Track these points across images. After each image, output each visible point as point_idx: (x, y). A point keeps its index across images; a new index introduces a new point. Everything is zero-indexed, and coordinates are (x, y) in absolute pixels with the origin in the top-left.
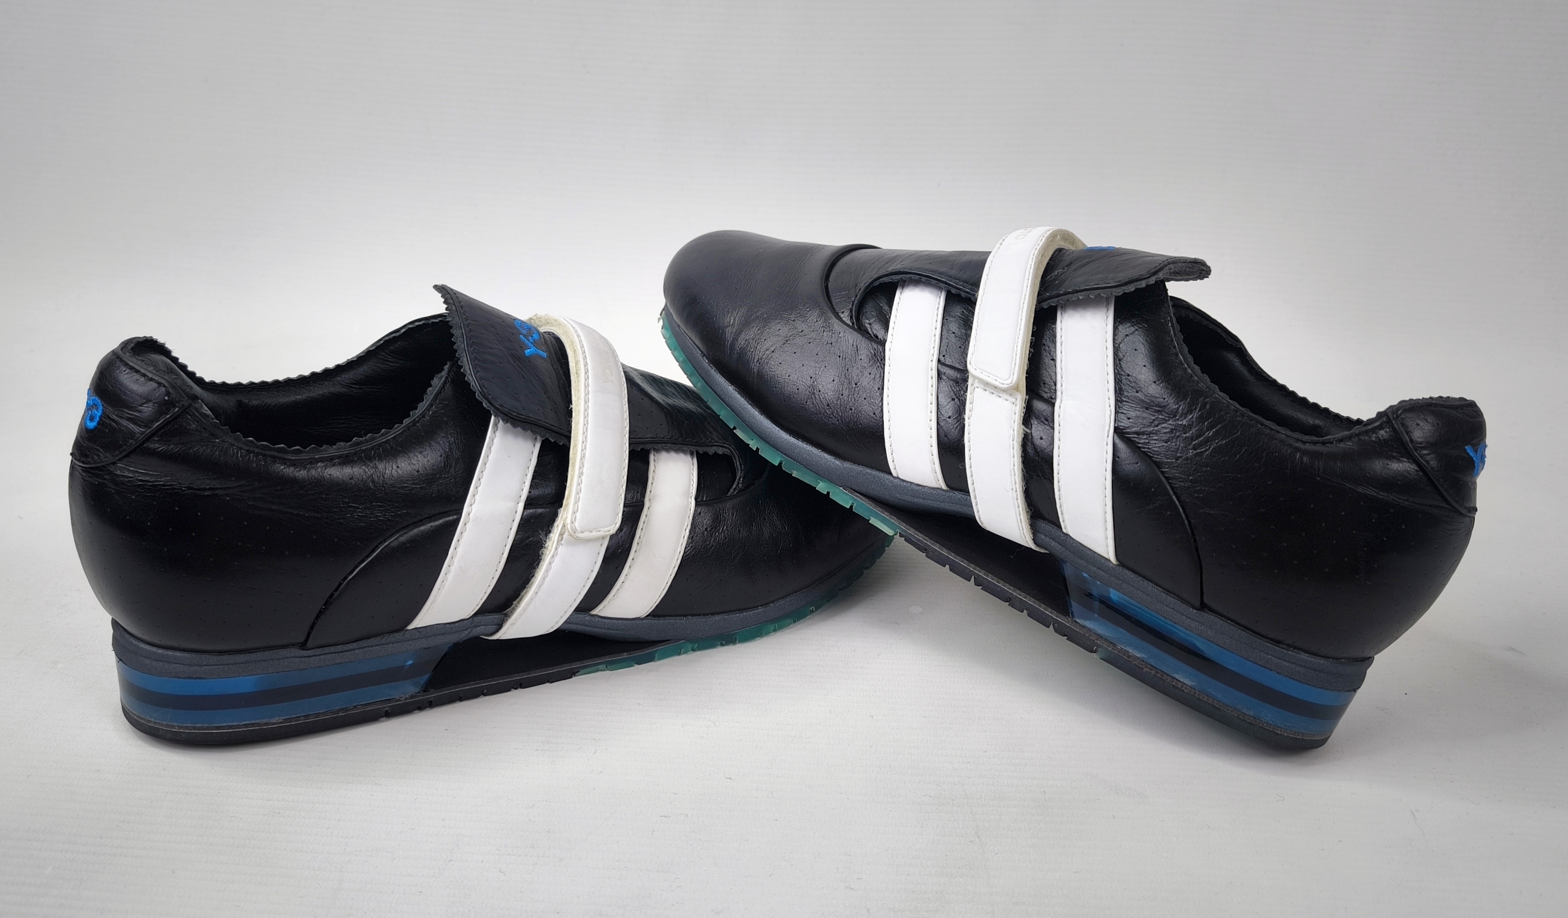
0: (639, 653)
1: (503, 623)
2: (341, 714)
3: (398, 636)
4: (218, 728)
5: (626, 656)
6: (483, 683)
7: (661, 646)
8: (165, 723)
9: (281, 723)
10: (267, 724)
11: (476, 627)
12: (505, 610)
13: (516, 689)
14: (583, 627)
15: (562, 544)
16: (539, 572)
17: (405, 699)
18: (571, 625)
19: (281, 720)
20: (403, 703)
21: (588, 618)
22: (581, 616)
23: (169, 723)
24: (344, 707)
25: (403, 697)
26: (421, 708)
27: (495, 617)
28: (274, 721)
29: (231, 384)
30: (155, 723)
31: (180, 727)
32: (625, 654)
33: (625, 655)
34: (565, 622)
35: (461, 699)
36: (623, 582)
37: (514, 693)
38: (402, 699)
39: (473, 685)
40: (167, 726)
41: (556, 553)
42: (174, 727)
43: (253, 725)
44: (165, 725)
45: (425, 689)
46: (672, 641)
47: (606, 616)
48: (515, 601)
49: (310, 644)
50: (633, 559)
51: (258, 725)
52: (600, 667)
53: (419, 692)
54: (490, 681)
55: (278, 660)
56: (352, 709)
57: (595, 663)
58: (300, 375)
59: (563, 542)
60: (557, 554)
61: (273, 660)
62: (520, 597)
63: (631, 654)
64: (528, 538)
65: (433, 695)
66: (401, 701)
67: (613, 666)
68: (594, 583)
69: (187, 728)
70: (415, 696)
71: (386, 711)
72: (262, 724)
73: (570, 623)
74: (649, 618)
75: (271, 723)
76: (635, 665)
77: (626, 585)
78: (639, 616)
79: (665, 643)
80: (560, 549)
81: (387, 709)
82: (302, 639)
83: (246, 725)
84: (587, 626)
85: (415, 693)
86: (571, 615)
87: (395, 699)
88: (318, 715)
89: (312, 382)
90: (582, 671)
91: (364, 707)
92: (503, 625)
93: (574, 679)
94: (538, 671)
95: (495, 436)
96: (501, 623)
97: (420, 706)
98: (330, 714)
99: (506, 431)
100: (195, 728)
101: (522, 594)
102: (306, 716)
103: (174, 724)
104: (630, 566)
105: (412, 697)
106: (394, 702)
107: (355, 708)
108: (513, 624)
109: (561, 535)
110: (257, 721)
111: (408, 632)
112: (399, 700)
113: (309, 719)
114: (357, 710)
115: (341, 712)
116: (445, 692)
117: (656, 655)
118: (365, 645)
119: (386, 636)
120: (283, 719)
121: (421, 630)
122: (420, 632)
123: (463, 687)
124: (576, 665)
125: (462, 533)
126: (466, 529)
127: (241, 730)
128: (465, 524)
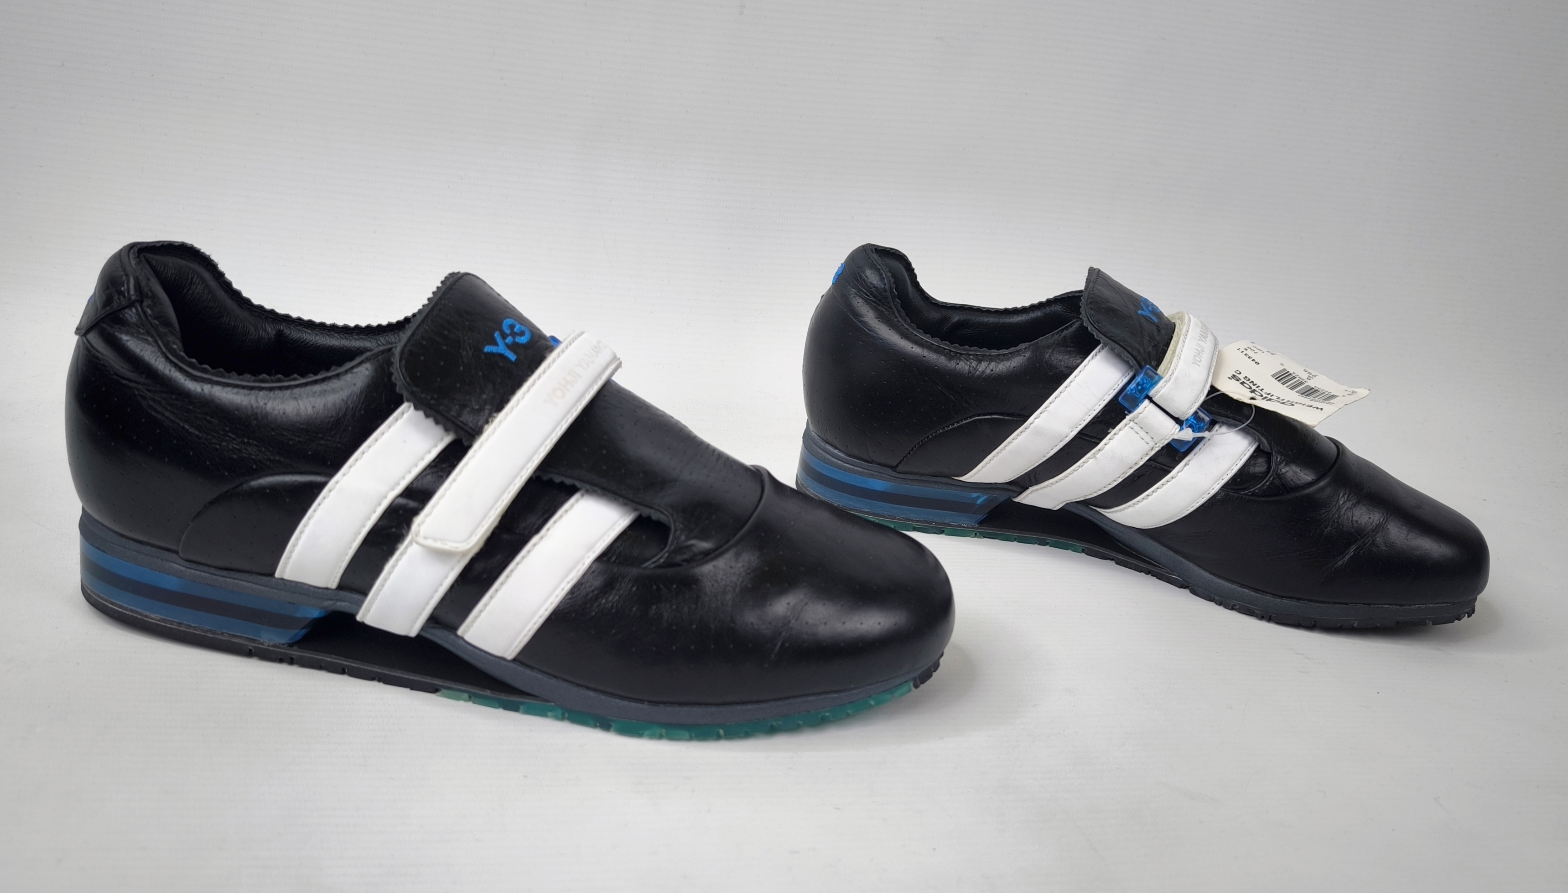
0: (503, 697)
2: (210, 636)
6: (346, 661)
7: (527, 699)
10: (147, 617)
11: (341, 600)
14: (448, 645)
17: (268, 646)
18: (436, 639)
19: (158, 618)
20: (265, 648)
25: (267, 643)
26: (281, 660)
28: (153, 616)
29: (281, 314)
32: (489, 691)
33: (488, 693)
34: (423, 631)
35: (322, 668)
37: (375, 684)
38: (265, 644)
39: (335, 659)
43: (137, 612)
45: (291, 645)
46: (540, 699)
47: (473, 643)
51: (141, 614)
52: (464, 695)
53: (283, 644)
54: (352, 662)
55: (162, 560)
56: (219, 634)
57: (457, 688)
58: (345, 325)
61: (158, 558)
63: (495, 694)
64: (392, 527)
65: (295, 653)
67: (473, 698)
70: (278, 646)
71: (250, 650)
74: (513, 662)
76: (500, 708)
78: (503, 656)
79: (533, 698)
81: (250, 647)
83: (132, 611)
84: (451, 645)
85: (279, 644)
87: (260, 642)
88: (189, 626)
89: (355, 334)
90: (444, 691)
91: (230, 637)
93: (435, 695)
94: (400, 672)
97: (280, 659)
98: (200, 631)
102: (180, 624)
105: (275, 646)
106: (258, 644)
107: (222, 635)
111: (273, 580)
112: (262, 644)
113: (180, 627)
114: (223, 637)
115: (209, 633)
116: (308, 654)
117: (521, 707)
118: (235, 577)
119: (254, 576)
120: (161, 618)
121: (286, 583)
122: (285, 584)
123: (324, 657)
124: (437, 682)
125: (324, 498)
126: (328, 496)
127: (128, 613)
128: (330, 491)
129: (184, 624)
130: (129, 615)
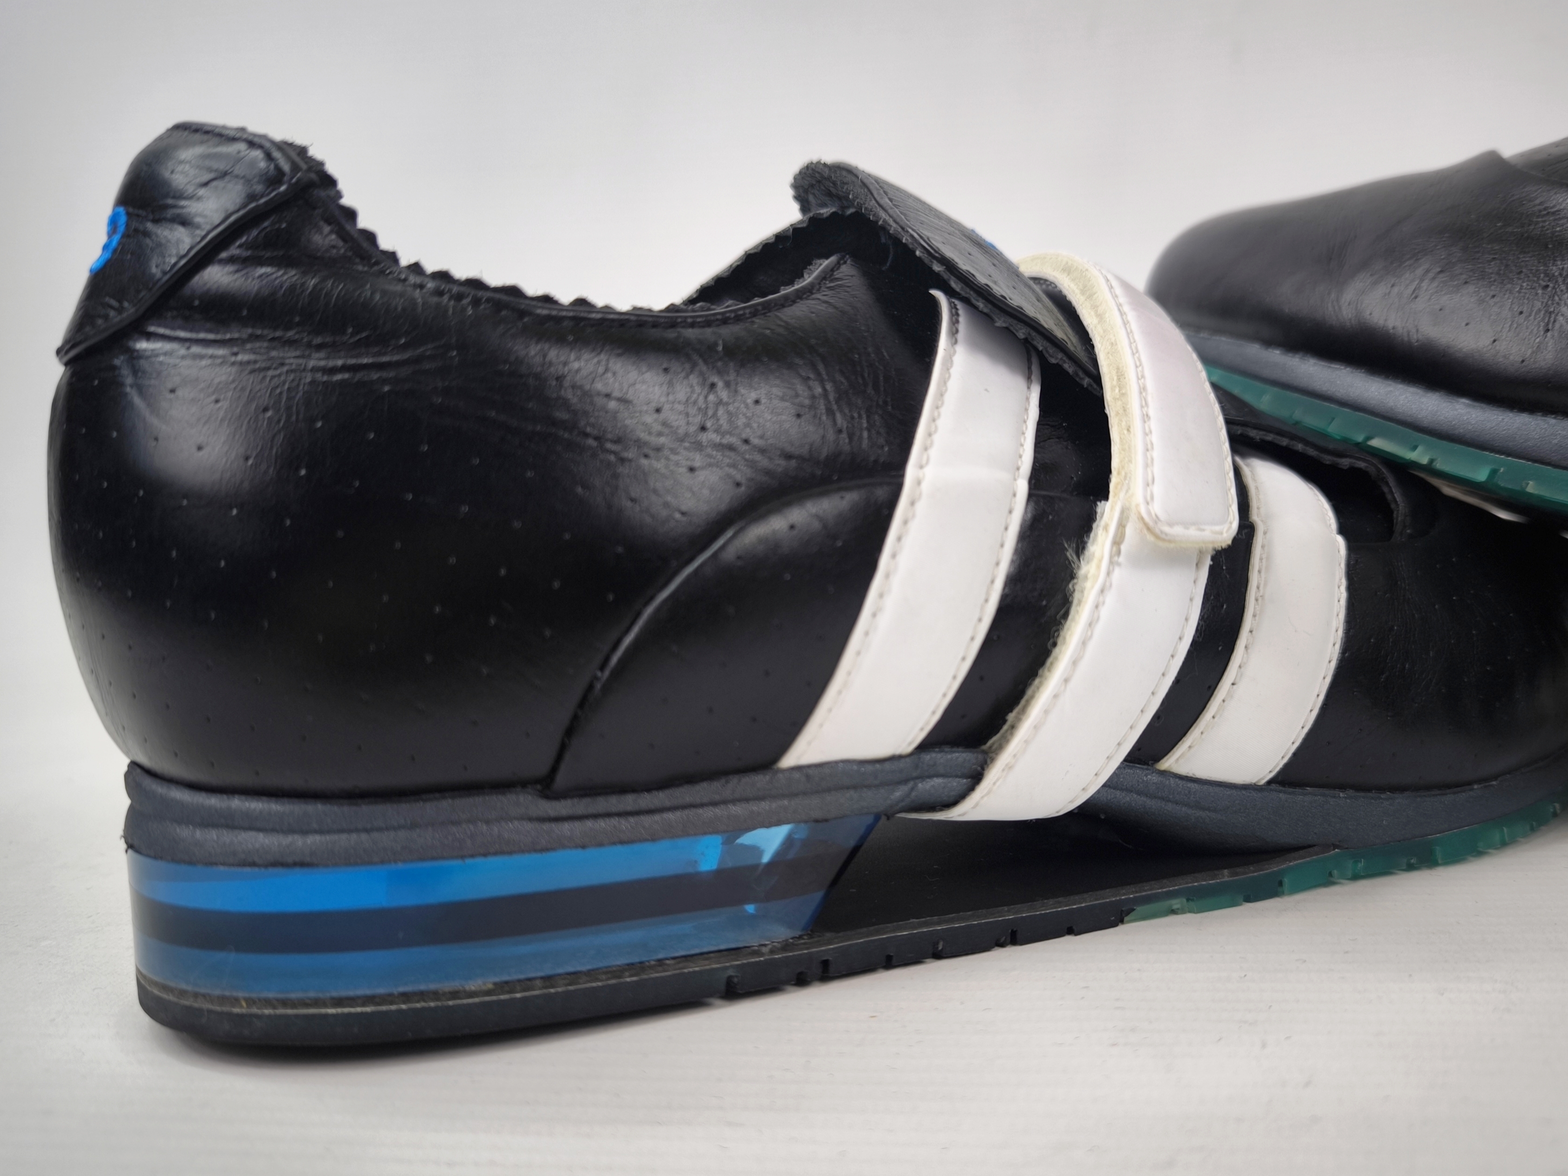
0: (1253, 873)
1: (983, 769)
2: (628, 980)
3: (760, 780)
4: (339, 1002)
5: (1226, 879)
6: (939, 923)
7: (1295, 859)
8: (217, 992)
9: (488, 993)
10: (455, 995)
11: (922, 778)
12: (985, 743)
13: (1002, 945)
14: (1143, 799)
15: (1119, 564)
16: (1068, 637)
17: (772, 952)
18: (1118, 793)
19: (490, 986)
20: (766, 960)
21: (1154, 778)
22: (1139, 774)
23: (227, 993)
24: (636, 960)
25: (765, 945)
26: (802, 981)
27: (962, 757)
30: (196, 995)
31: (251, 1002)
32: (1226, 872)
33: (1225, 877)
34: (1104, 786)
35: (889, 963)
36: (1233, 684)
37: (997, 954)
38: (765, 950)
39: (916, 928)
40: (223, 1000)
41: (1108, 584)
42: (236, 1001)
43: (422, 995)
44: (218, 997)
45: (812, 935)
46: (1316, 848)
47: (1190, 775)
48: (1011, 711)
49: (561, 780)
50: (1251, 632)
51: (435, 995)
52: (1176, 903)
53: (800, 937)
54: (952, 921)
56: (654, 966)
57: (1166, 893)
59: (1121, 559)
60: (1111, 585)
62: (1023, 702)
63: (1237, 874)
65: (829, 946)
66: (762, 955)
68: (1177, 681)
69: (268, 1003)
70: (793, 944)
71: (731, 981)
72: (444, 994)
73: (1115, 788)
74: (1273, 786)
75: (465, 991)
76: (1244, 903)
77: (1240, 689)
78: (1254, 781)
79: (1301, 852)
80: (1117, 573)
81: (731, 972)
82: (541, 768)
83: (406, 997)
84: (1153, 797)
85: (792, 938)
86: (1119, 768)
87: (749, 950)
88: (574, 976)
90: (1140, 909)
91: (681, 965)
92: (986, 772)
93: (1121, 928)
94: (1051, 901)
95: (955, 352)
96: (979, 768)
97: (801, 975)
98: (604, 977)
99: (974, 345)
100: (285, 1003)
101: (1029, 692)
102: (549, 980)
103: (240, 994)
104: (1246, 647)
105: (786, 946)
106: (746, 957)
107: (660, 966)
108: (1009, 767)
109: (1117, 542)
110: (433, 987)
111: (780, 776)
112: (757, 953)
113: (553, 987)
114: (665, 971)
115: (627, 974)
116: (858, 940)
117: (1286, 881)
118: (688, 799)
119: (734, 780)
120: (495, 984)
121: (810, 772)
122: (808, 777)
123: (894, 931)
124: (1126, 894)
125: (905, 522)
126: (914, 516)
127: (393, 1007)
128: (912, 503)
129: (559, 975)
130: (400, 1011)
